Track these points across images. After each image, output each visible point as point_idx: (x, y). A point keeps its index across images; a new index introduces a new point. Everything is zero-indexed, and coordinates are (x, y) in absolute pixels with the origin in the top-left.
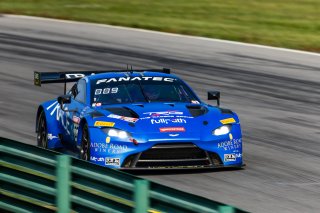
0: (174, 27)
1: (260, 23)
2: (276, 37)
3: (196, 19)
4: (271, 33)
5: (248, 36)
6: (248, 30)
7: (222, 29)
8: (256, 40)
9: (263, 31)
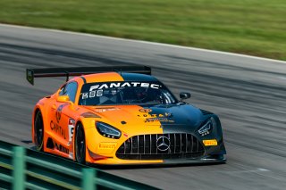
0: (118, 32)
1: (194, 28)
3: (138, 25)
5: (184, 40)
6: (185, 35)
7: (161, 33)
8: (191, 43)
9: (197, 35)
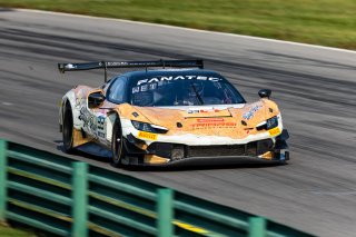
0: (200, 22)
2: (312, 33)
4: (306, 30)
5: (281, 32)
6: (282, 26)
7: (253, 25)
8: (289, 37)
9: (297, 27)
